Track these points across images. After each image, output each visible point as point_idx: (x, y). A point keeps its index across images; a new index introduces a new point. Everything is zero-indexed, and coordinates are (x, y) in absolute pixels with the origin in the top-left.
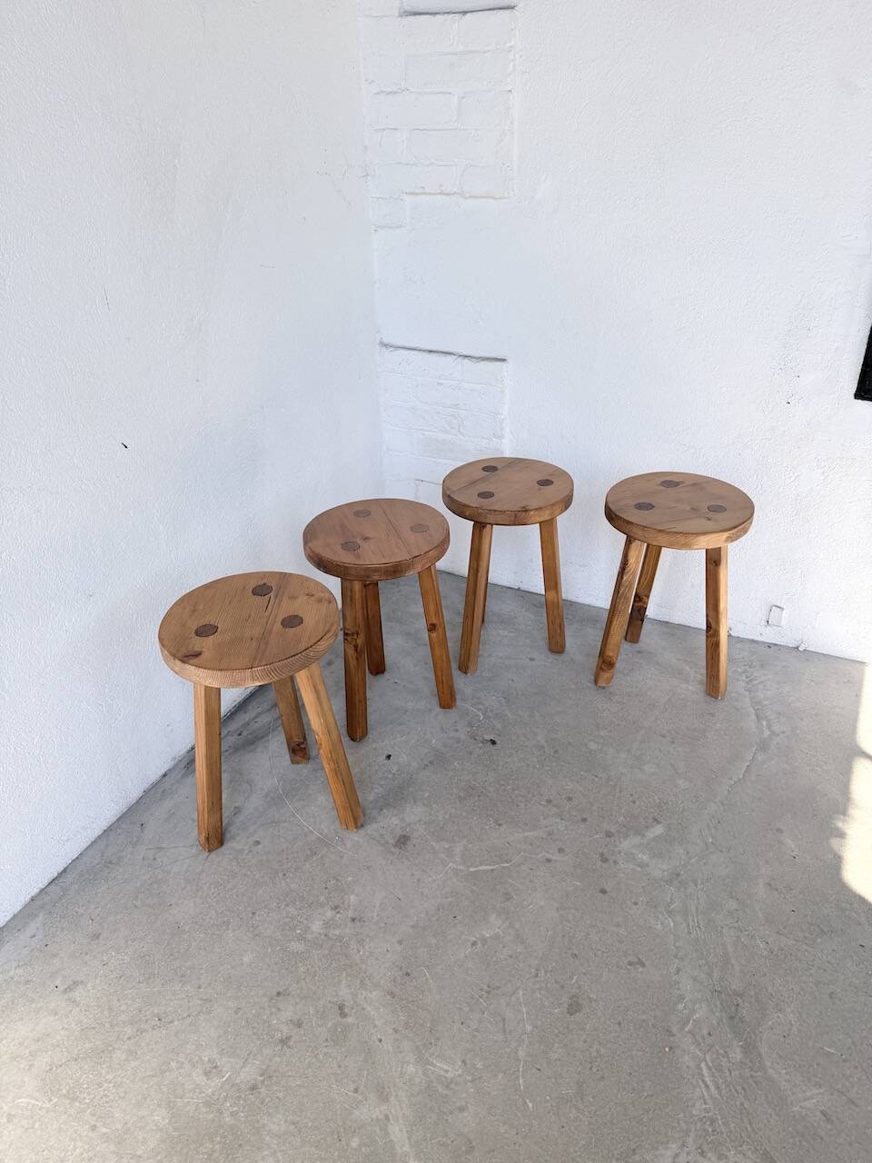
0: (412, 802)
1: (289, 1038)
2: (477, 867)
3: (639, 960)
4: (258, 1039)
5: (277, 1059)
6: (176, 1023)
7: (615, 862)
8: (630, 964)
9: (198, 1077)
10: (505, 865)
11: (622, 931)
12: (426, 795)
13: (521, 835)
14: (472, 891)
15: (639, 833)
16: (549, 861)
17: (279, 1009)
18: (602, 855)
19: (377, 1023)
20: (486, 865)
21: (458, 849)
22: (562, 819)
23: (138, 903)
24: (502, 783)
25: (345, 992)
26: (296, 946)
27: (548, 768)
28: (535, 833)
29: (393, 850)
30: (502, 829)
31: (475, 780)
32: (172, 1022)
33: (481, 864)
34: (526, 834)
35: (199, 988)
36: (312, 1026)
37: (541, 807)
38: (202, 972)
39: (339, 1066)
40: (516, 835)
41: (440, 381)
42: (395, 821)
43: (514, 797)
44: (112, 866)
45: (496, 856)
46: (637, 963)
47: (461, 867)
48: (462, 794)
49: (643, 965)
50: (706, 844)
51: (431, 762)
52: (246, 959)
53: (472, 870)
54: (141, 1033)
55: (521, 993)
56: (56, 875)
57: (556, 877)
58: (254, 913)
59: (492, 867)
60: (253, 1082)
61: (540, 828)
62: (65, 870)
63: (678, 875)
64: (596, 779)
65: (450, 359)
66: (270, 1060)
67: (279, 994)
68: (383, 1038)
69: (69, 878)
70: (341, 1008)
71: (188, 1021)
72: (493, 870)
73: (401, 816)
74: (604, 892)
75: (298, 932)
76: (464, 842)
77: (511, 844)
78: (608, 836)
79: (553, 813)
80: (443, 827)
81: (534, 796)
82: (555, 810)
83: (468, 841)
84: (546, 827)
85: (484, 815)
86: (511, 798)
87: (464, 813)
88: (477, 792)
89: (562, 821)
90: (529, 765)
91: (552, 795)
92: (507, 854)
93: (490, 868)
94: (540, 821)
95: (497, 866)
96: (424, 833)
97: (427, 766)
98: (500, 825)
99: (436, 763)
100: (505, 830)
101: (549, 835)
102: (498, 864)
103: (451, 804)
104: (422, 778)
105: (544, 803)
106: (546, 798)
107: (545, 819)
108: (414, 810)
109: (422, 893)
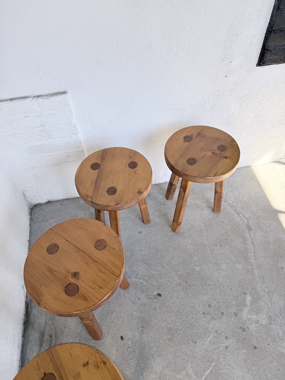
0: (152, 358)
2: (204, 375)
7: (248, 328)
10: (213, 364)
12: (155, 348)
13: (207, 342)
15: (245, 305)
16: (227, 347)
18: (241, 328)
20: (207, 370)
21: (190, 371)
22: (215, 320)
24: (180, 317)
27: (190, 294)
28: (211, 336)
30: (198, 344)
31: (168, 324)
33: (205, 372)
34: (209, 339)
37: (204, 319)
40: (205, 343)
42: (153, 376)
43: (190, 322)
45: (207, 362)
48: (169, 337)
50: (267, 293)
57: (235, 354)
61: (211, 331)
63: (270, 317)
64: (211, 287)
72: (211, 371)
73: (154, 371)
76: (189, 364)
77: (207, 350)
78: (236, 316)
79: (210, 318)
80: (175, 363)
81: (197, 315)
82: (209, 317)
83: (190, 362)
84: (213, 329)
85: (186, 342)
86: (189, 323)
87: (178, 347)
88: (174, 331)
89: (216, 321)
90: (182, 298)
91: (202, 309)
92: (210, 357)
93: (209, 371)
94: (208, 327)
95: (211, 367)
96: (170, 373)
97: (142, 331)
98: (196, 342)
99: (145, 326)
100: (200, 344)
101: (217, 332)
102: (210, 366)
103: (169, 346)
104: (146, 340)
105: (202, 316)
106: (201, 312)
107: (209, 325)
108: (156, 363)
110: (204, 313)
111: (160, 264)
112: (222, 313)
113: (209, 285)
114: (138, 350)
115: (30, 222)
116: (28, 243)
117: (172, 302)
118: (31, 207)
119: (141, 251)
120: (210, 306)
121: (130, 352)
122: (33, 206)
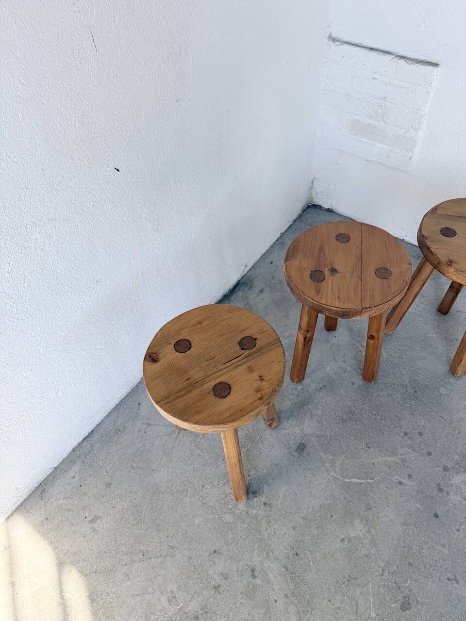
0: (310, 417)
1: (219, 586)
2: (350, 479)
3: (456, 577)
4: (201, 583)
5: (211, 600)
6: (153, 560)
7: (448, 493)
8: (449, 579)
9: (165, 604)
10: (369, 481)
11: (446, 551)
12: (320, 412)
13: (383, 459)
14: (345, 498)
16: (401, 483)
17: (214, 563)
18: (439, 485)
19: (274, 587)
20: (357, 479)
21: (338, 463)
22: (413, 450)
23: (134, 465)
24: (374, 412)
25: (256, 560)
26: (228, 518)
27: (408, 405)
28: (393, 459)
29: (294, 453)
30: (370, 451)
31: (354, 407)
32: (150, 558)
33: (353, 477)
34: (387, 458)
35: (168, 537)
36: (234, 581)
37: (400, 438)
38: (169, 525)
39: (249, 614)
40: (380, 458)
41: (376, 76)
42: (297, 430)
43: (381, 426)
44: (119, 433)
45: (364, 472)
46: (454, 580)
47: (338, 477)
48: (344, 417)
49: (458, 582)
51: (324, 386)
52: (196, 521)
53: (346, 480)
54: (133, 562)
55: (370, 586)
56: (87, 434)
57: (404, 498)
58: (203, 487)
59: (360, 481)
60: (196, 613)
61: (397, 455)
62: (92, 432)
64: (442, 420)
65: (388, 58)
66: (207, 600)
67: (215, 552)
68: (278, 599)
69: (95, 437)
70: (253, 571)
71: (160, 559)
72: (361, 484)
73: (301, 428)
74: (436, 516)
75: (230, 506)
76: (343, 457)
77: (375, 464)
78: (445, 470)
79: (408, 444)
80: (329, 442)
81: (396, 427)
82: (409, 442)
83: (345, 456)
84: (402, 455)
85: (358, 437)
86: (379, 426)
87: (345, 434)
88: (355, 417)
89: (414, 452)
90: (394, 400)
91: (408, 429)
92: (372, 473)
93: (359, 481)
94: (397, 449)
95: (364, 481)
96: (316, 445)
97: (321, 388)
98: (369, 448)
99: (328, 387)
100: (372, 452)
101: (403, 462)
102: (365, 479)
103: (336, 424)
104: (318, 398)
105: (402, 434)
106: (404, 430)
107: (401, 448)
108: (310, 424)
109: (311, 492)
110: (406, 434)
111: (400, 351)
112: (429, 454)
113: (442, 417)
114: (303, 399)
115: (297, 218)
116: (279, 235)
117: (379, 393)
118: (309, 205)
120: (421, 434)
121: (293, 394)
122: (312, 205)
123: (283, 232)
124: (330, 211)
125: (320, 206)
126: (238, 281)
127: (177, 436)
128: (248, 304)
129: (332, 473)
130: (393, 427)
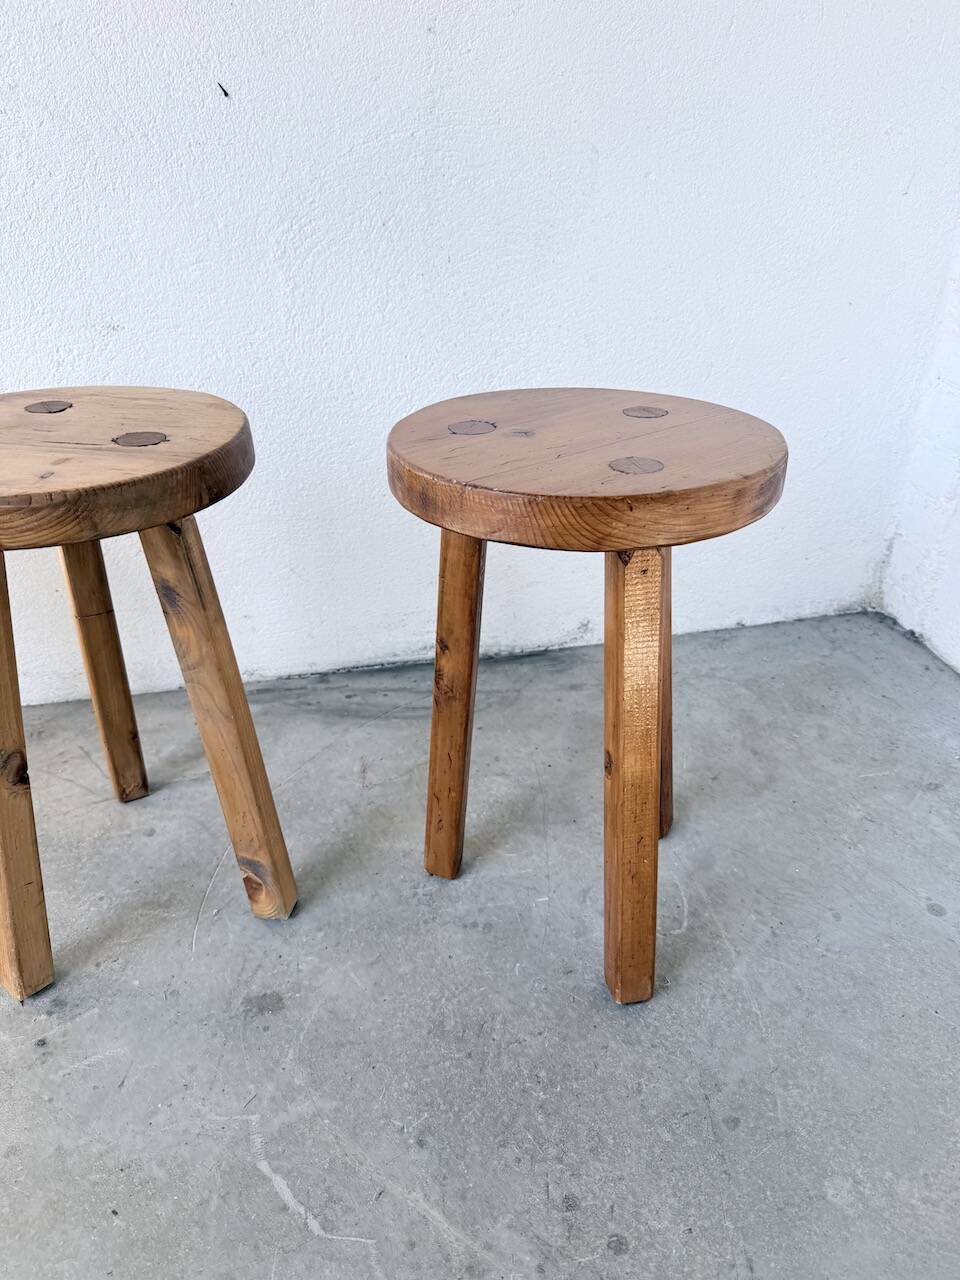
0: (371, 960)
2: (276, 1170)
10: (314, 1225)
12: (404, 969)
13: (423, 1205)
14: (204, 1203)
20: (292, 1187)
21: (303, 1107)
24: (543, 1074)
27: (667, 1137)
28: (451, 1233)
29: (238, 1002)
30: (414, 1154)
31: (504, 1022)
34: (435, 1214)
37: (538, 1198)
40: (418, 1195)
43: (522, 1120)
45: (328, 1189)
47: (257, 1140)
48: (450, 1024)
51: (488, 927)
53: (264, 1166)
59: (291, 1202)
61: (475, 1236)
72: (285, 1208)
76: (329, 1105)
77: (384, 1199)
79: (544, 1235)
80: (343, 1045)
81: (560, 1161)
82: (555, 1235)
83: (337, 1110)
84: (489, 1247)
85: (426, 1096)
86: (514, 1117)
87: (403, 1059)
88: (476, 1046)
90: (640, 1092)
91: (595, 1197)
92: (347, 1210)
94: (495, 1219)
95: (302, 1210)
96: (306, 1025)
97: (475, 925)
98: (421, 1144)
99: (492, 934)
100: (414, 1163)
101: (470, 1269)
102: (309, 1208)
103: (412, 1021)
104: (439, 937)
105: (556, 1194)
106: (575, 1189)
107: (510, 1227)
108: (352, 975)
109: (154, 1113)
110: (570, 1204)
111: (796, 994)
113: (749, 1260)
114: (405, 915)
115: (813, 619)
116: (730, 622)
117: (613, 1044)
118: (869, 609)
119: (837, 917)
120: (618, 1246)
123: (748, 623)
124: (912, 636)
125: (895, 622)
126: (546, 651)
127: (95, 803)
128: (519, 691)
129: (255, 1118)
130: (553, 1151)
